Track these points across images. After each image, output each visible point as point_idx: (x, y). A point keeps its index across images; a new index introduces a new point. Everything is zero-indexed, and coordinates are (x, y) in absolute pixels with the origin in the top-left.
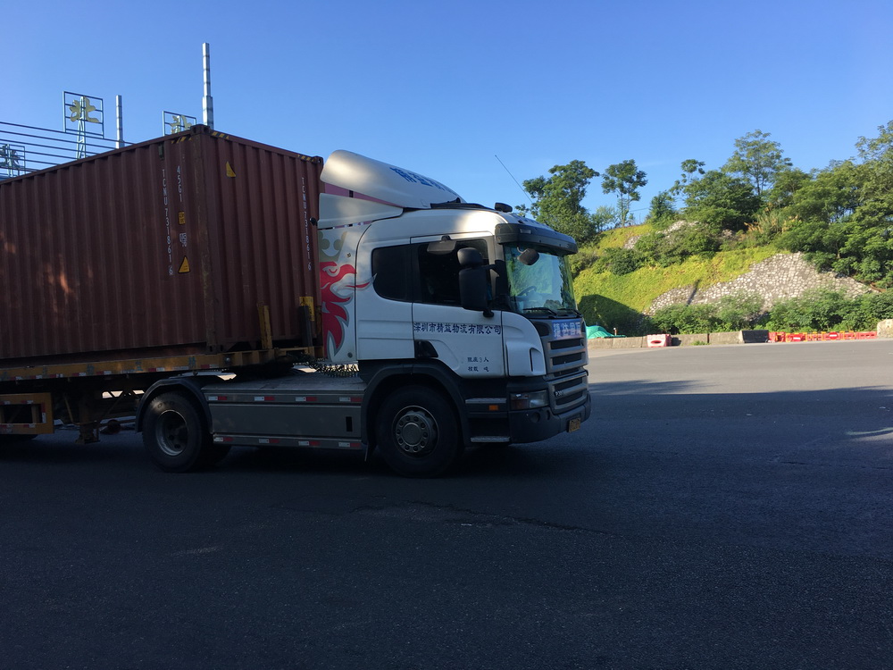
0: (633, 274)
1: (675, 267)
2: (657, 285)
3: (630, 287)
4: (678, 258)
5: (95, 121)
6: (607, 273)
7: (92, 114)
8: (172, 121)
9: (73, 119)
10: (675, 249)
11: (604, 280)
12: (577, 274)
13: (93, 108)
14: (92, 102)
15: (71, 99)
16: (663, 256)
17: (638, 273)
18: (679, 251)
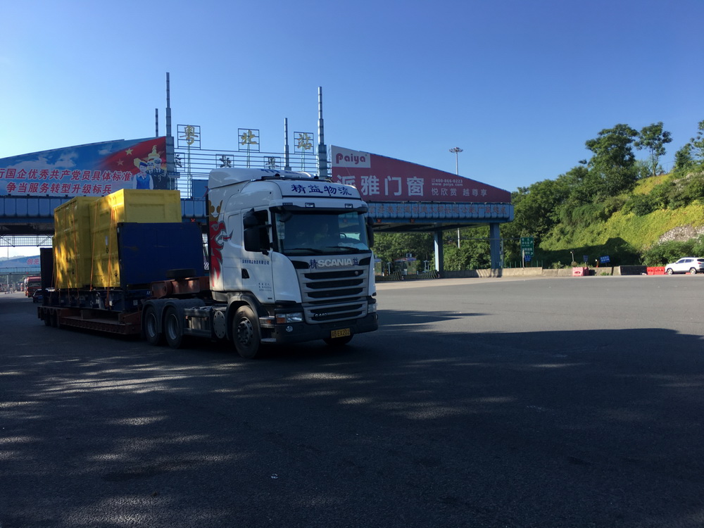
0: (649, 215)
1: (681, 209)
2: (665, 224)
3: (646, 226)
4: (683, 202)
5: (255, 143)
6: (632, 214)
7: (252, 140)
8: (299, 137)
9: (243, 143)
10: (680, 195)
11: (628, 220)
12: (611, 215)
13: (254, 136)
14: (253, 132)
15: (241, 133)
16: (672, 200)
17: (653, 214)
18: (683, 196)
